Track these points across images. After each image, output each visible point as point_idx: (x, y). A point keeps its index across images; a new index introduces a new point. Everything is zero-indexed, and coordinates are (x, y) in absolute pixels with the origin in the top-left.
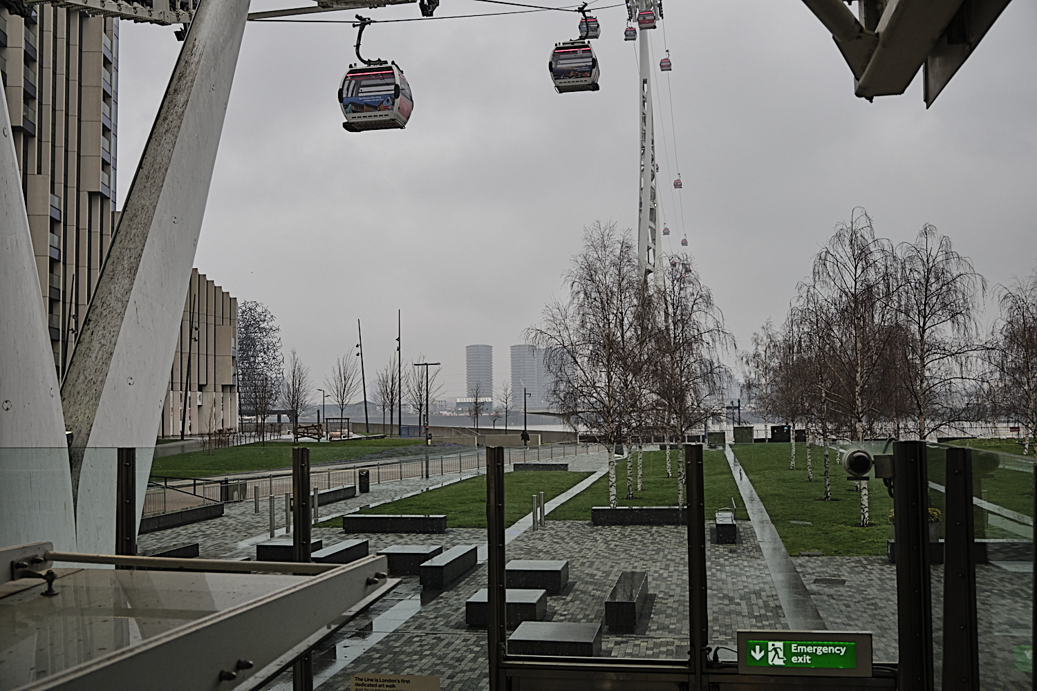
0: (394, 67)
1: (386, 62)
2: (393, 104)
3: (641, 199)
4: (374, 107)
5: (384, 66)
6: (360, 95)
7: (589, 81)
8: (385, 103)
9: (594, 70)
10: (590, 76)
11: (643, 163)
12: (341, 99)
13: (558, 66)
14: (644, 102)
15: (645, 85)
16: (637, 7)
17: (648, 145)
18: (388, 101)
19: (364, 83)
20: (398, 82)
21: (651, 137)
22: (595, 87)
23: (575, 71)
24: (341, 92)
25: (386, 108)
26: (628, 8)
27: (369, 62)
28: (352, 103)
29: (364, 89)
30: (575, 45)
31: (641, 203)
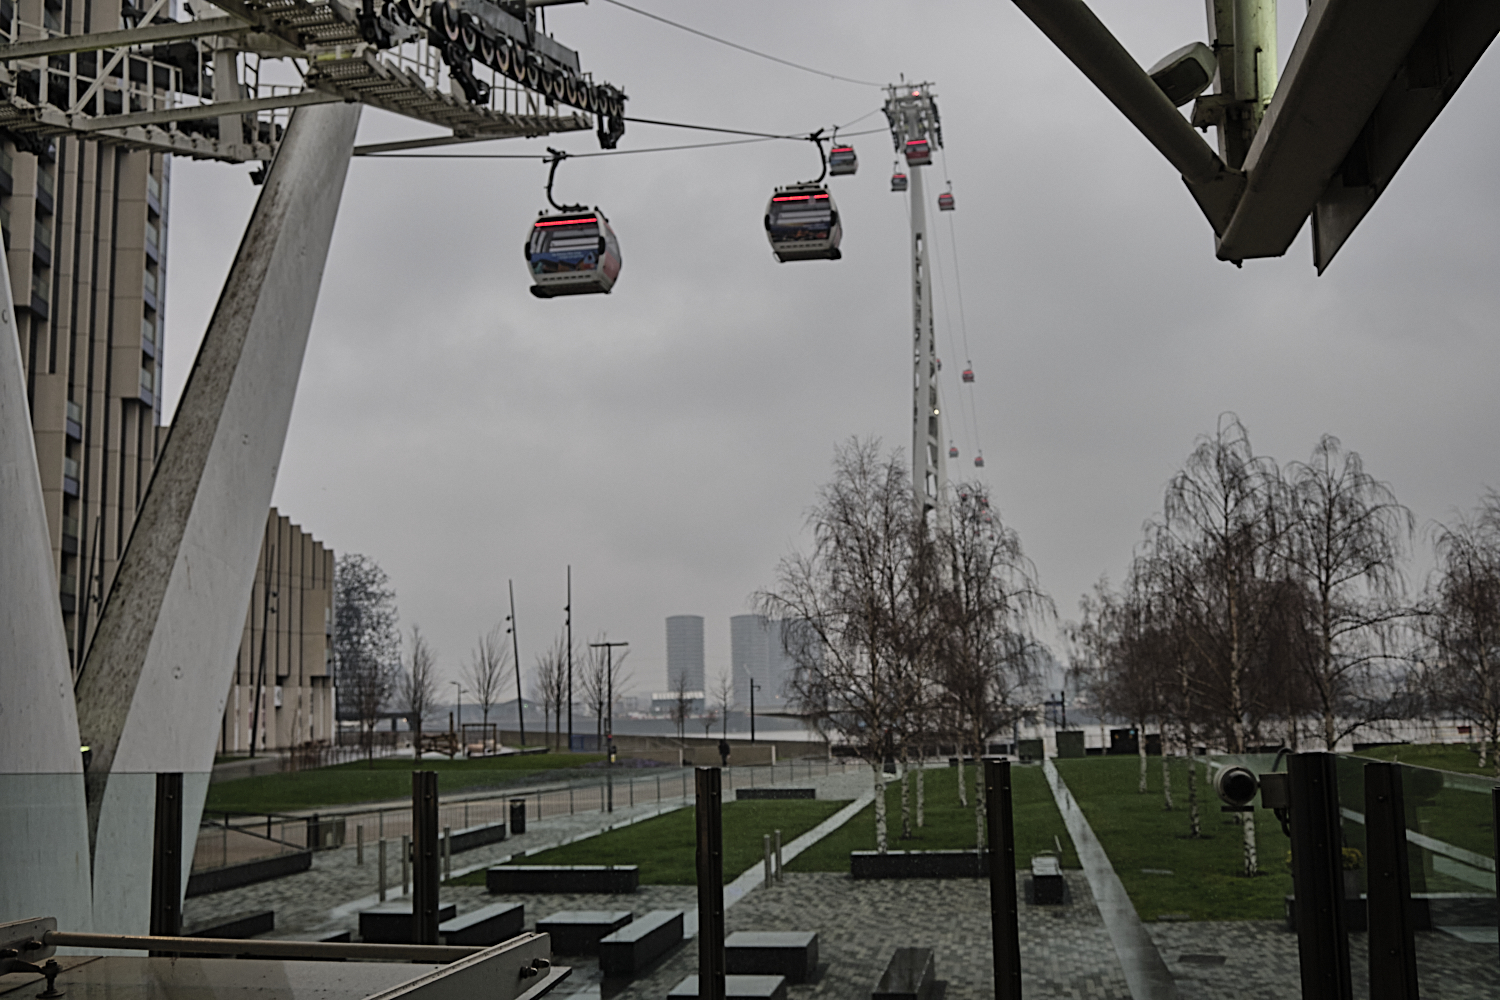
0: (597, 214)
1: (586, 208)
2: (597, 262)
3: (915, 403)
4: (572, 265)
5: (584, 213)
6: (552, 250)
7: (825, 245)
8: (586, 261)
9: (834, 229)
10: (827, 238)
11: (917, 352)
12: (528, 256)
13: (780, 222)
14: (918, 265)
15: (920, 242)
16: (906, 132)
17: (924, 326)
18: (590, 258)
19: (557, 234)
20: (603, 233)
21: (928, 315)
22: (835, 254)
23: (803, 230)
24: (528, 246)
25: (588, 267)
26: (893, 133)
27: (565, 208)
28: (544, 261)
29: (556, 243)
30: (806, 190)
31: (916, 410)
